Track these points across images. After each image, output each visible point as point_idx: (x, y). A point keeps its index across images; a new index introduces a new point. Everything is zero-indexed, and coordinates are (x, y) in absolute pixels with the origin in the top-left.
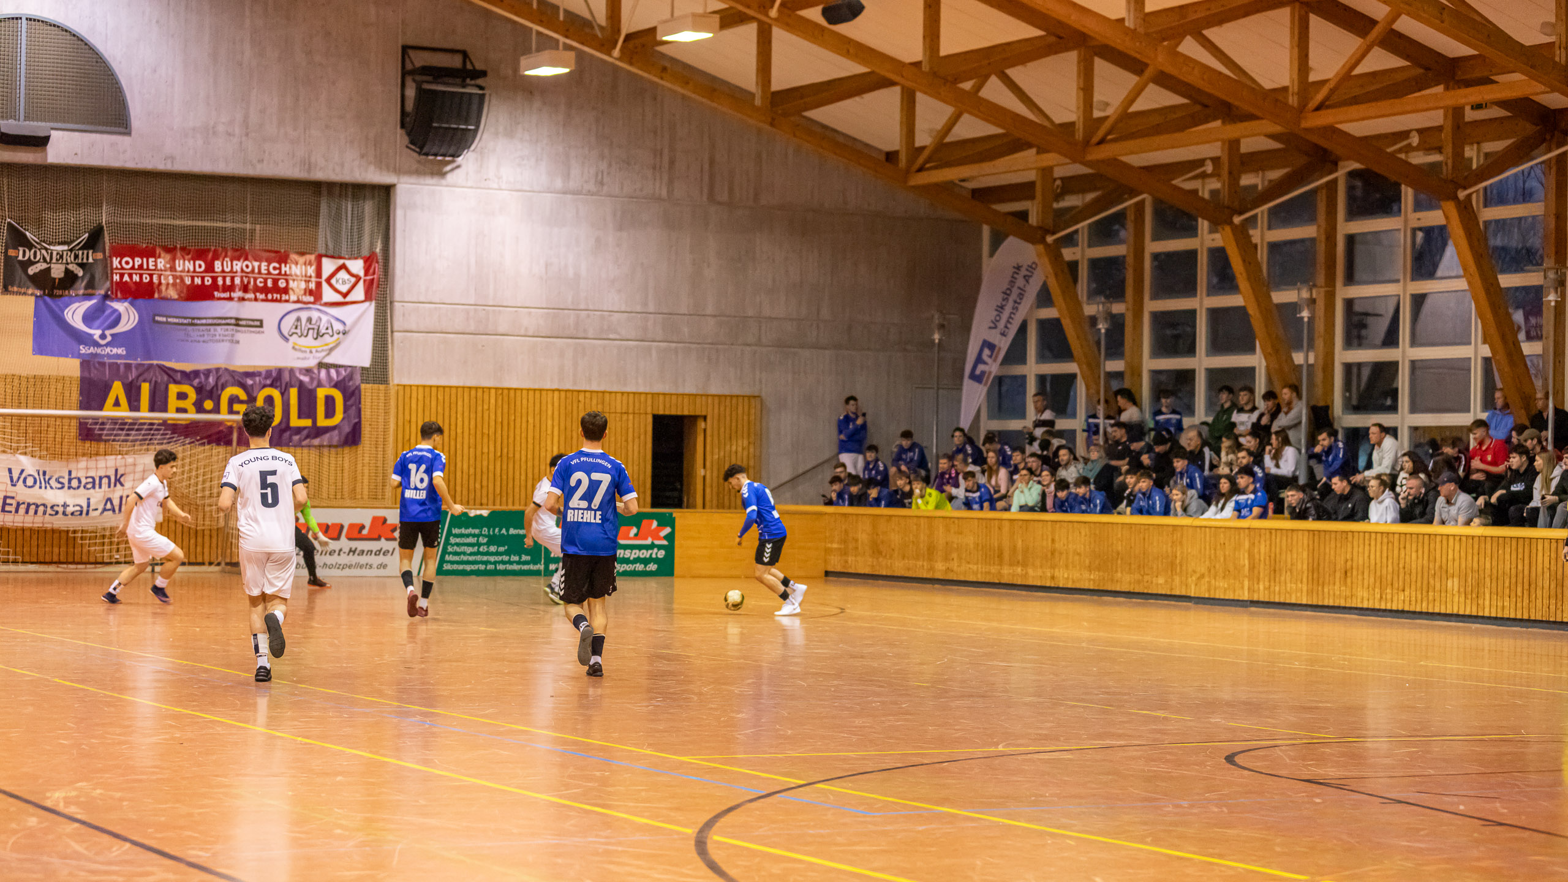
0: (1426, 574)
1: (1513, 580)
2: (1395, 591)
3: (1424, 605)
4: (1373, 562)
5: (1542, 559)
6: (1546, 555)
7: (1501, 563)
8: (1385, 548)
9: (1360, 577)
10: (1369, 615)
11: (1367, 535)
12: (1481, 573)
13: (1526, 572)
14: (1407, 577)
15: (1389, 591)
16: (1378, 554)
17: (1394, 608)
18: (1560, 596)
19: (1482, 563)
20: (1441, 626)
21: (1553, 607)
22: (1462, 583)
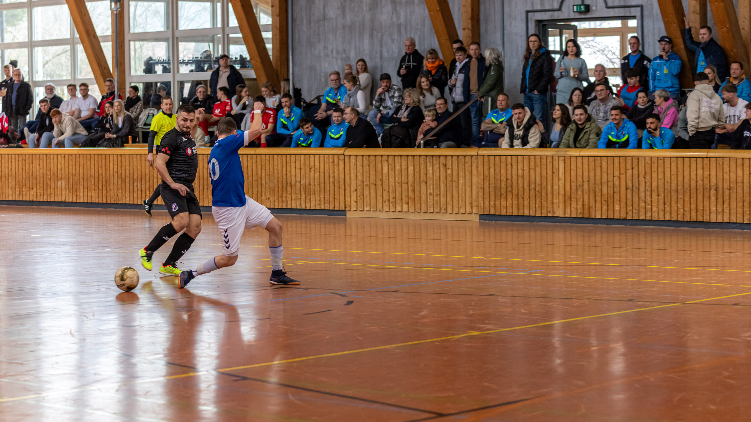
0: (45, 178)
1: (97, 180)
2: (27, 190)
3: (45, 197)
4: (14, 172)
5: (113, 167)
6: (115, 164)
7: (89, 169)
8: (20, 163)
9: (7, 182)
10: (13, 205)
11: (10, 156)
12: (78, 176)
13: (104, 175)
14: (34, 181)
15: (24, 189)
16: (17, 165)
17: (28, 200)
18: (124, 188)
19: (77, 170)
20: (55, 209)
21: (120, 195)
22: (67, 183)
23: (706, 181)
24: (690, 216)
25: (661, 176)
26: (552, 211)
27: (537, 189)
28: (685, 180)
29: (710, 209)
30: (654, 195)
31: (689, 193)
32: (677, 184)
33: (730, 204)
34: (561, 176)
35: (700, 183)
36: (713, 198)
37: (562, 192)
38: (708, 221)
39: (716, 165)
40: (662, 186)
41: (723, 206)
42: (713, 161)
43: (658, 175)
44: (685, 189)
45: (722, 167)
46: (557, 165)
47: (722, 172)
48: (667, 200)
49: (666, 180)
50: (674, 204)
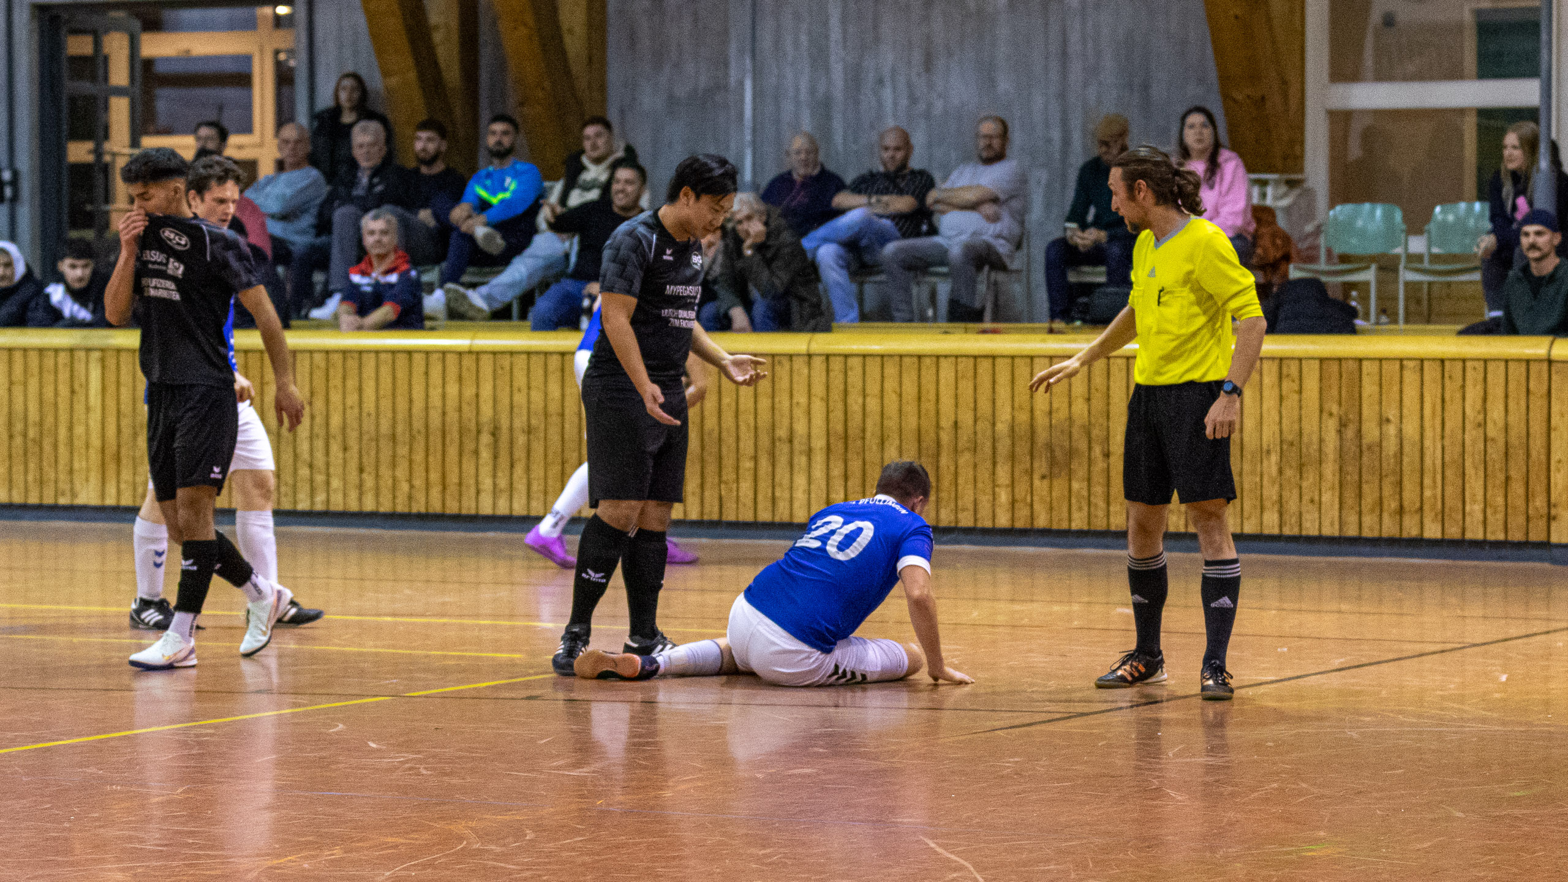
23: (468, 412)
24: (427, 503)
25: (352, 399)
26: (68, 493)
27: (32, 433)
28: (415, 411)
29: (477, 483)
30: (335, 448)
31: (422, 444)
32: (394, 418)
33: (528, 469)
34: (95, 399)
35: (452, 416)
36: (485, 455)
37: (96, 442)
38: (473, 512)
39: (495, 371)
40: (355, 425)
41: (511, 474)
42: (486, 363)
43: (344, 398)
44: (414, 432)
45: (507, 378)
46: (83, 372)
47: (508, 389)
48: (369, 461)
49: (365, 410)
50: (385, 472)
